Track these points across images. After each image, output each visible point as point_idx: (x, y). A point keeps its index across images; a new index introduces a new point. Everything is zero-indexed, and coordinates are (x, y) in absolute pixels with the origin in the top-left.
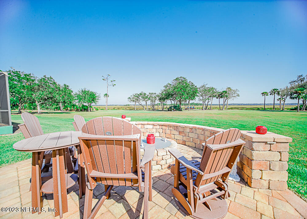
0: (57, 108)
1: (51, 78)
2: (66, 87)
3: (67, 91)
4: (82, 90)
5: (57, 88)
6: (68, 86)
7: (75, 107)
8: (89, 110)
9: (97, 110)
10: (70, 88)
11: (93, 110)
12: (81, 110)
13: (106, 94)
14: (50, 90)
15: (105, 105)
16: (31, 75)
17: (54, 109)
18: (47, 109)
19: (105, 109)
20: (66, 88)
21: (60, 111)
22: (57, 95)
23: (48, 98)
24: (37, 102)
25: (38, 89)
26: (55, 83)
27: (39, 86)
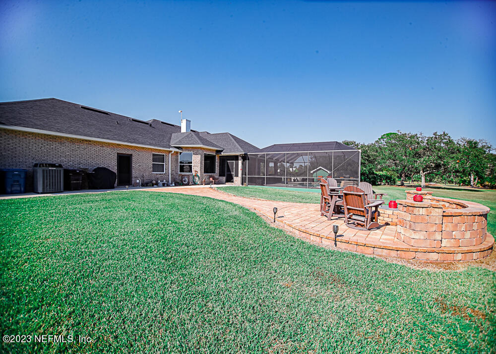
0: (464, 182)
1: (445, 134)
2: (473, 145)
3: (473, 152)
5: (453, 149)
6: (475, 143)
10: (480, 146)
14: (441, 154)
16: (418, 136)
17: (459, 183)
18: (451, 182)
22: (450, 160)
23: (438, 166)
24: (421, 172)
25: (424, 154)
26: (451, 142)
27: (424, 149)
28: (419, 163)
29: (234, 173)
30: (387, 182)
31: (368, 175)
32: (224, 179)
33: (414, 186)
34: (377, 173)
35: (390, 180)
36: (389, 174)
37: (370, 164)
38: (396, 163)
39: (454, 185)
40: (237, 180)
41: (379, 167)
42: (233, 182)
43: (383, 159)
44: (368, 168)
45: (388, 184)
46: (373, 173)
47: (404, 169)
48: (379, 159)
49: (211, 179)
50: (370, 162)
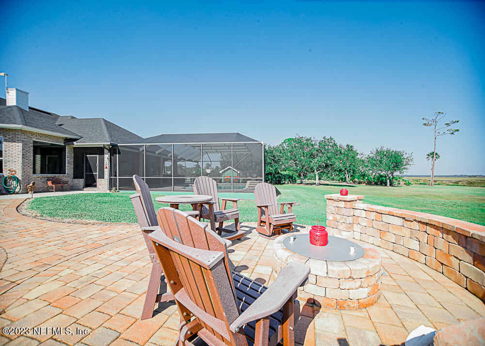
0: (342, 179)
1: (331, 139)
2: (350, 148)
3: (351, 154)
4: (377, 151)
5: (337, 151)
6: (351, 147)
7: (366, 178)
8: (388, 184)
9: (408, 184)
10: (354, 149)
11: (399, 184)
12: (376, 184)
13: (433, 153)
14: (329, 155)
15: (430, 176)
16: (312, 139)
17: (339, 180)
18: (333, 179)
19: (429, 185)
20: (349, 150)
21: (345, 184)
22: (336, 161)
23: (327, 166)
24: (315, 171)
25: (317, 155)
26: (335, 145)
27: (317, 151)
28: (315, 163)
29: (97, 173)
30: (289, 181)
31: (274, 175)
32: (81, 182)
33: (310, 184)
34: (282, 173)
35: (292, 179)
36: (291, 173)
37: (276, 164)
38: (296, 163)
39: (335, 181)
40: (103, 184)
41: (283, 167)
42: (95, 186)
43: (286, 159)
44: (274, 168)
45: (291, 183)
46: (279, 173)
47: (302, 168)
48: (283, 160)
49: (50, 183)
50: (276, 162)
